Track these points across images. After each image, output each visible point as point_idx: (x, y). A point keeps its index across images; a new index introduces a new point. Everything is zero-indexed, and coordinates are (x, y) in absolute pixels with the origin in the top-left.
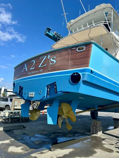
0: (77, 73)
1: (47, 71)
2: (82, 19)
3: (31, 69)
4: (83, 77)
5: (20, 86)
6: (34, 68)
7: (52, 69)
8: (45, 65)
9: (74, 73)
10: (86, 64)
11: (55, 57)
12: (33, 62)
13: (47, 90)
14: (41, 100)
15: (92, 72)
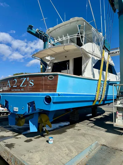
0: (49, 96)
1: (27, 91)
2: (60, 27)
3: (14, 86)
4: (53, 100)
5: (6, 100)
6: (16, 86)
7: (31, 90)
8: (26, 86)
9: (47, 96)
10: (55, 90)
11: (33, 80)
12: (15, 81)
13: (28, 107)
14: (24, 114)
15: (59, 95)
